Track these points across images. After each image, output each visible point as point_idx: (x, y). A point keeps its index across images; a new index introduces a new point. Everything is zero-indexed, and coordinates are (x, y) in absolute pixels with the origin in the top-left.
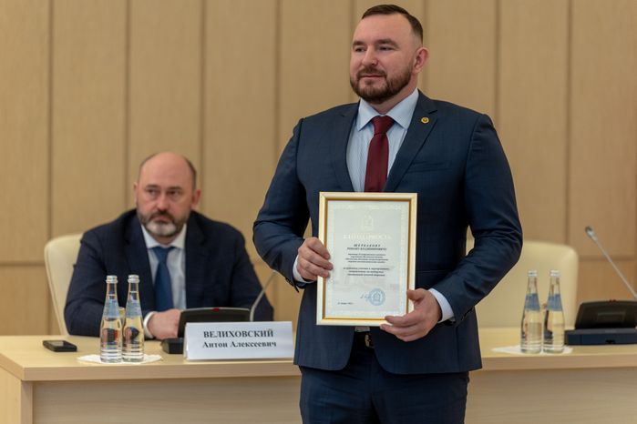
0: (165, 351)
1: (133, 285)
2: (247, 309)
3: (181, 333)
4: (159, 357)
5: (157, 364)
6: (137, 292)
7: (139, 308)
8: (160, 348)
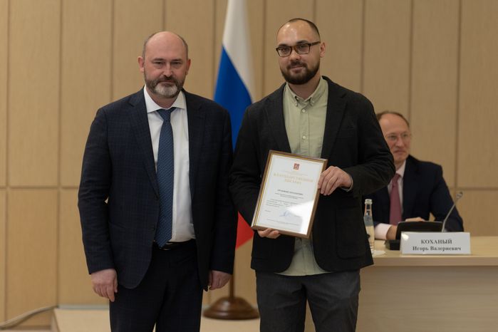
0: (387, 247)
1: (368, 205)
2: (440, 222)
3: (398, 237)
4: (383, 252)
5: (383, 256)
6: (370, 210)
7: (371, 221)
8: (384, 246)
